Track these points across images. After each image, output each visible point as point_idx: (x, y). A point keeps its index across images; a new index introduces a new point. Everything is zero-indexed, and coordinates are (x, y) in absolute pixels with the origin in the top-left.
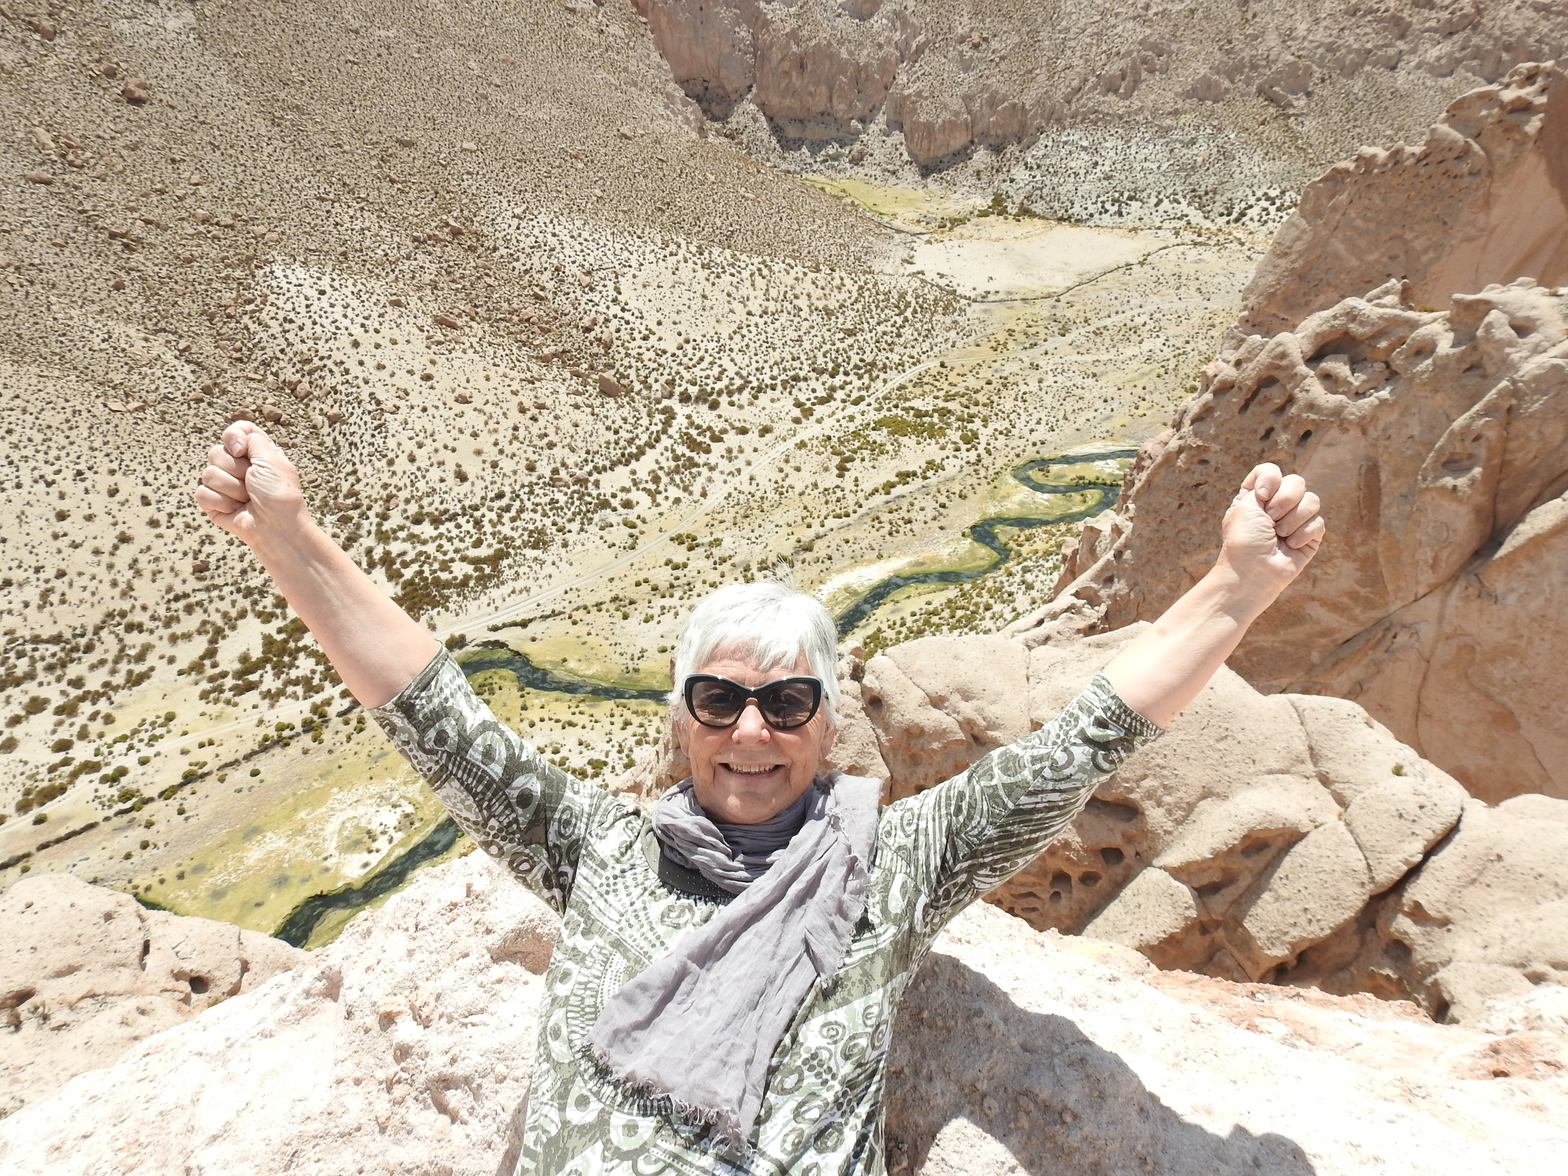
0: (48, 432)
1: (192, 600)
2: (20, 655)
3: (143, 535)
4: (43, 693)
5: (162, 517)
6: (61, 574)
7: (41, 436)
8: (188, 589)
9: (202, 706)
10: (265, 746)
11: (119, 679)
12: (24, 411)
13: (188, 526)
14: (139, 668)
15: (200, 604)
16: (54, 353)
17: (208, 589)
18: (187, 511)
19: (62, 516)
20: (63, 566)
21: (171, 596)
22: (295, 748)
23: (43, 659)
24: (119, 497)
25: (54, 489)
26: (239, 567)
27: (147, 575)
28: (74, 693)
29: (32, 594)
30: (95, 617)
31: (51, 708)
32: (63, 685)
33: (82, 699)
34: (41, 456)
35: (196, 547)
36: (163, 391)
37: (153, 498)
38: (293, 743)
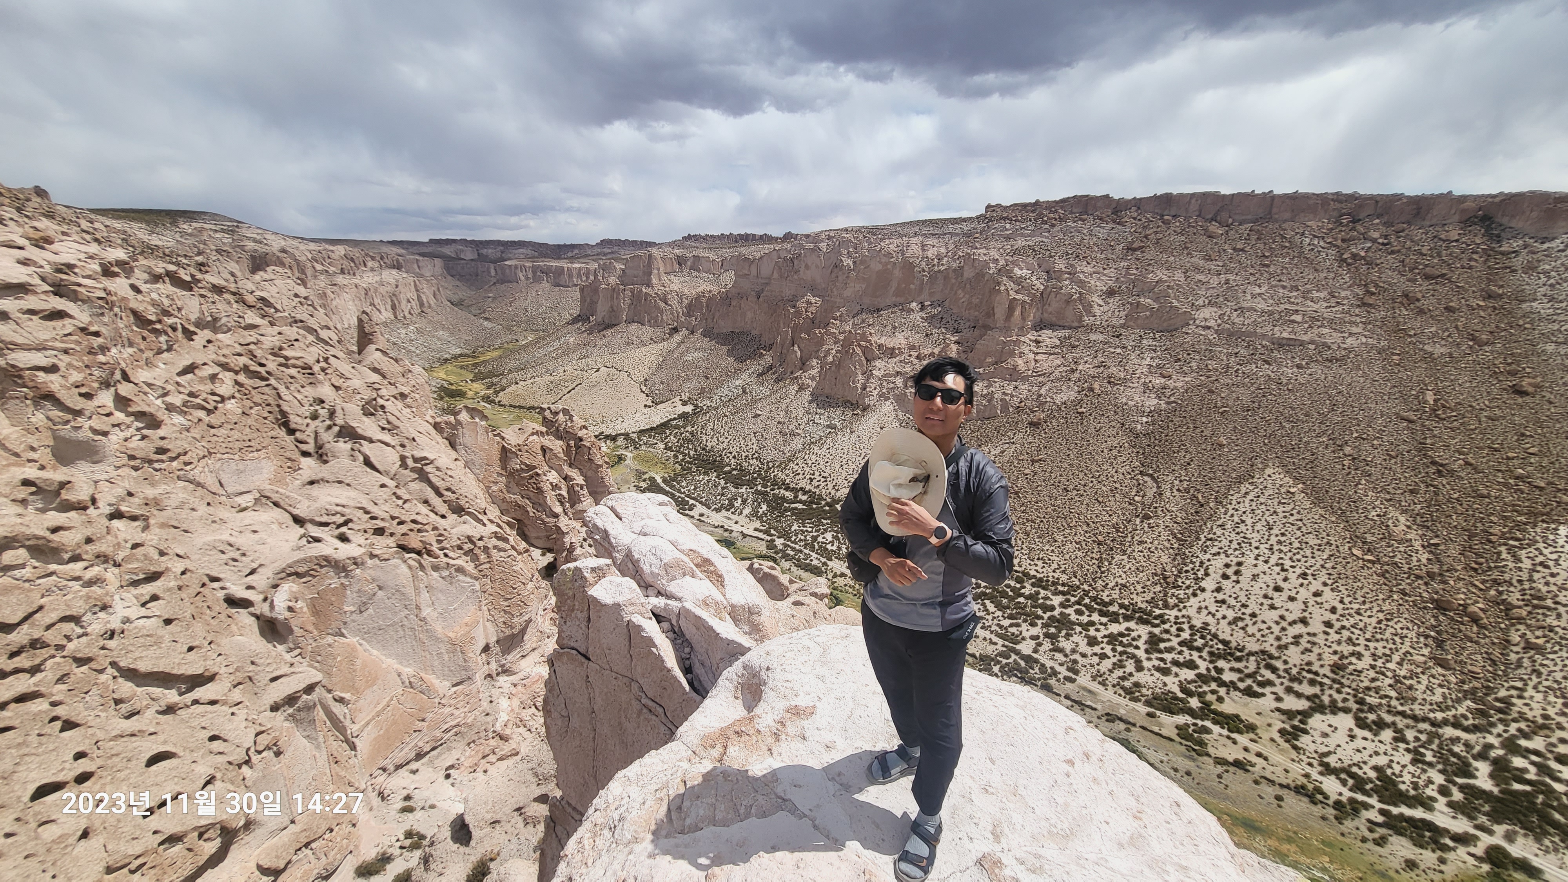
4: (1199, 662)
7: (1298, 545)
8: (1322, 671)
9: (1277, 736)
10: (1299, 790)
11: (1241, 685)
12: (1299, 529)
13: (1350, 639)
14: (1256, 688)
15: (1321, 684)
17: (1334, 681)
18: (1357, 632)
19: (1278, 589)
20: (1258, 612)
21: (1306, 668)
22: (1317, 810)
23: (1212, 647)
24: (1318, 599)
25: (1283, 574)
26: (1366, 683)
27: (1301, 648)
28: (1213, 673)
29: (1231, 614)
30: (1255, 647)
31: (1197, 671)
32: (1211, 666)
33: (1215, 680)
35: (1346, 653)
36: (1396, 559)
37: (1340, 611)
38: (1320, 806)
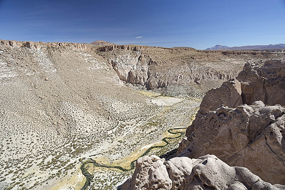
0: (24, 126)
1: (42, 152)
2: (10, 163)
3: (35, 142)
4: (12, 169)
5: (39, 139)
6: (21, 148)
7: (23, 126)
8: (41, 150)
9: (40, 171)
10: (49, 178)
11: (26, 167)
12: (21, 123)
13: (43, 140)
14: (30, 164)
16: (27, 114)
17: (44, 151)
18: (43, 138)
19: (23, 139)
20: (21, 147)
21: (38, 152)
22: (55, 179)
23: (14, 163)
24: (33, 136)
25: (23, 135)
26: (50, 147)
27: (35, 149)
28: (18, 169)
29: (15, 152)
30: (25, 156)
31: (13, 172)
32: (16, 168)
33: (19, 170)
34: (22, 130)
35: (44, 144)
36: (43, 119)
37: (38, 136)
38: (55, 177)
